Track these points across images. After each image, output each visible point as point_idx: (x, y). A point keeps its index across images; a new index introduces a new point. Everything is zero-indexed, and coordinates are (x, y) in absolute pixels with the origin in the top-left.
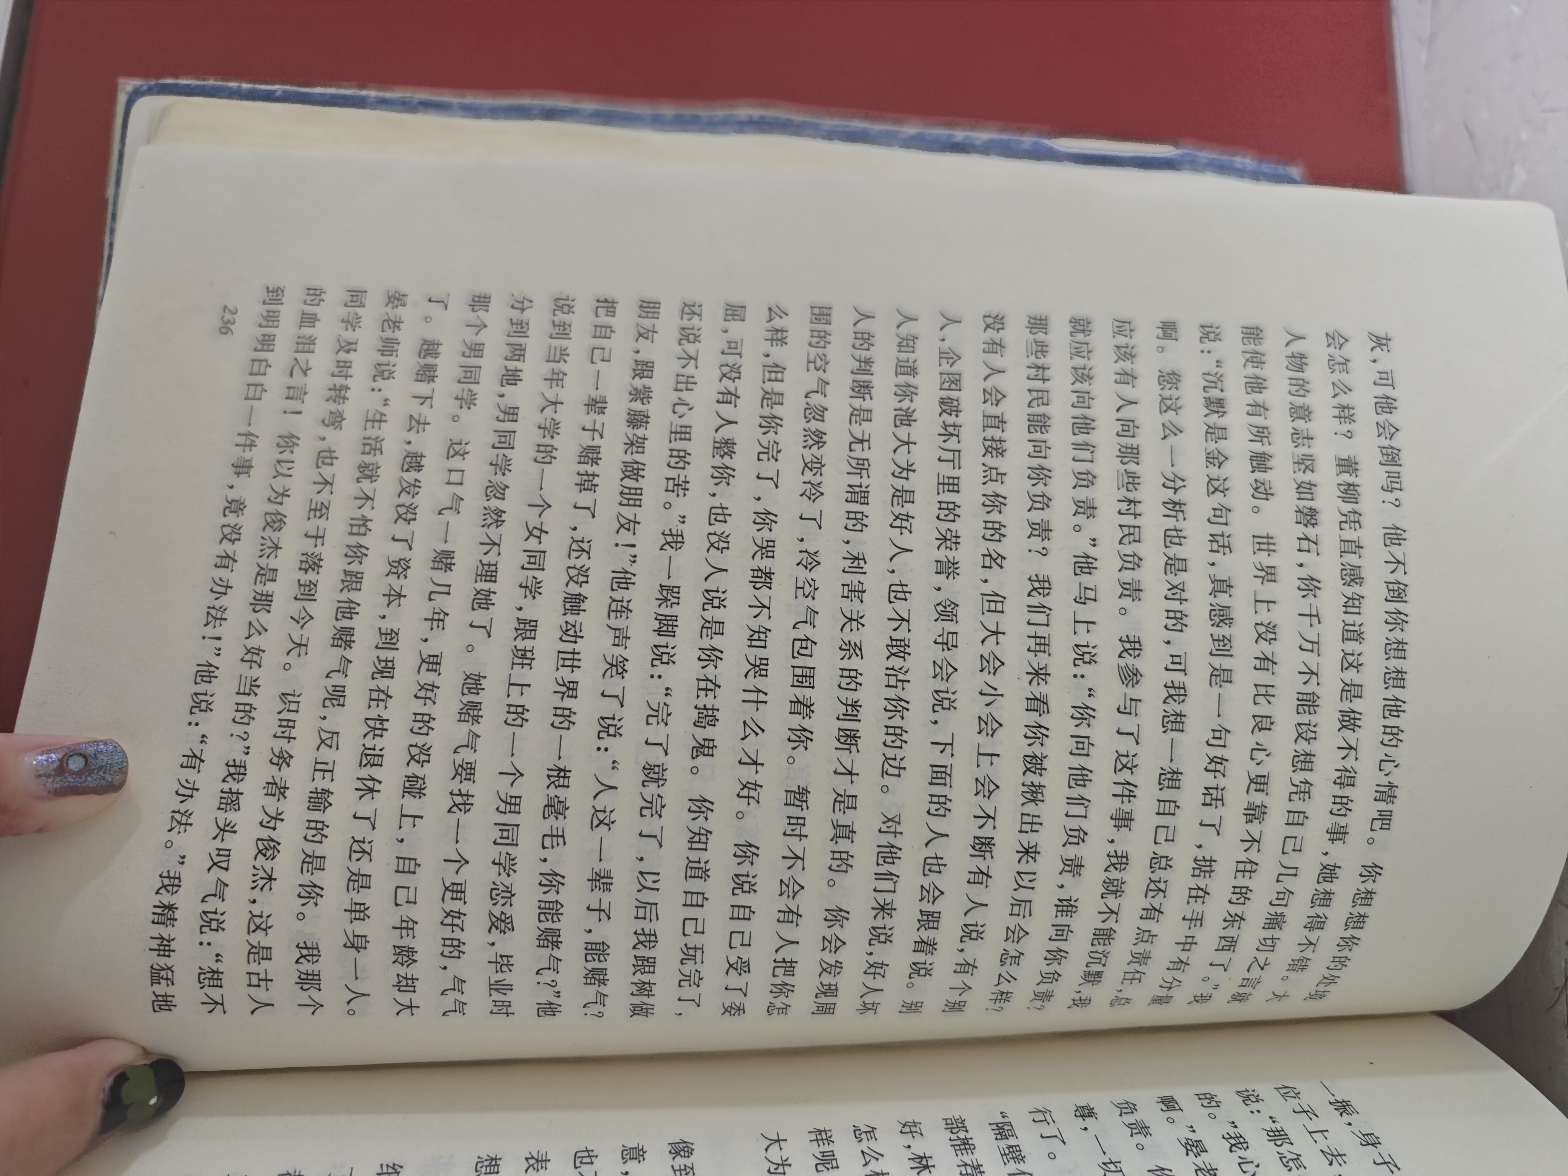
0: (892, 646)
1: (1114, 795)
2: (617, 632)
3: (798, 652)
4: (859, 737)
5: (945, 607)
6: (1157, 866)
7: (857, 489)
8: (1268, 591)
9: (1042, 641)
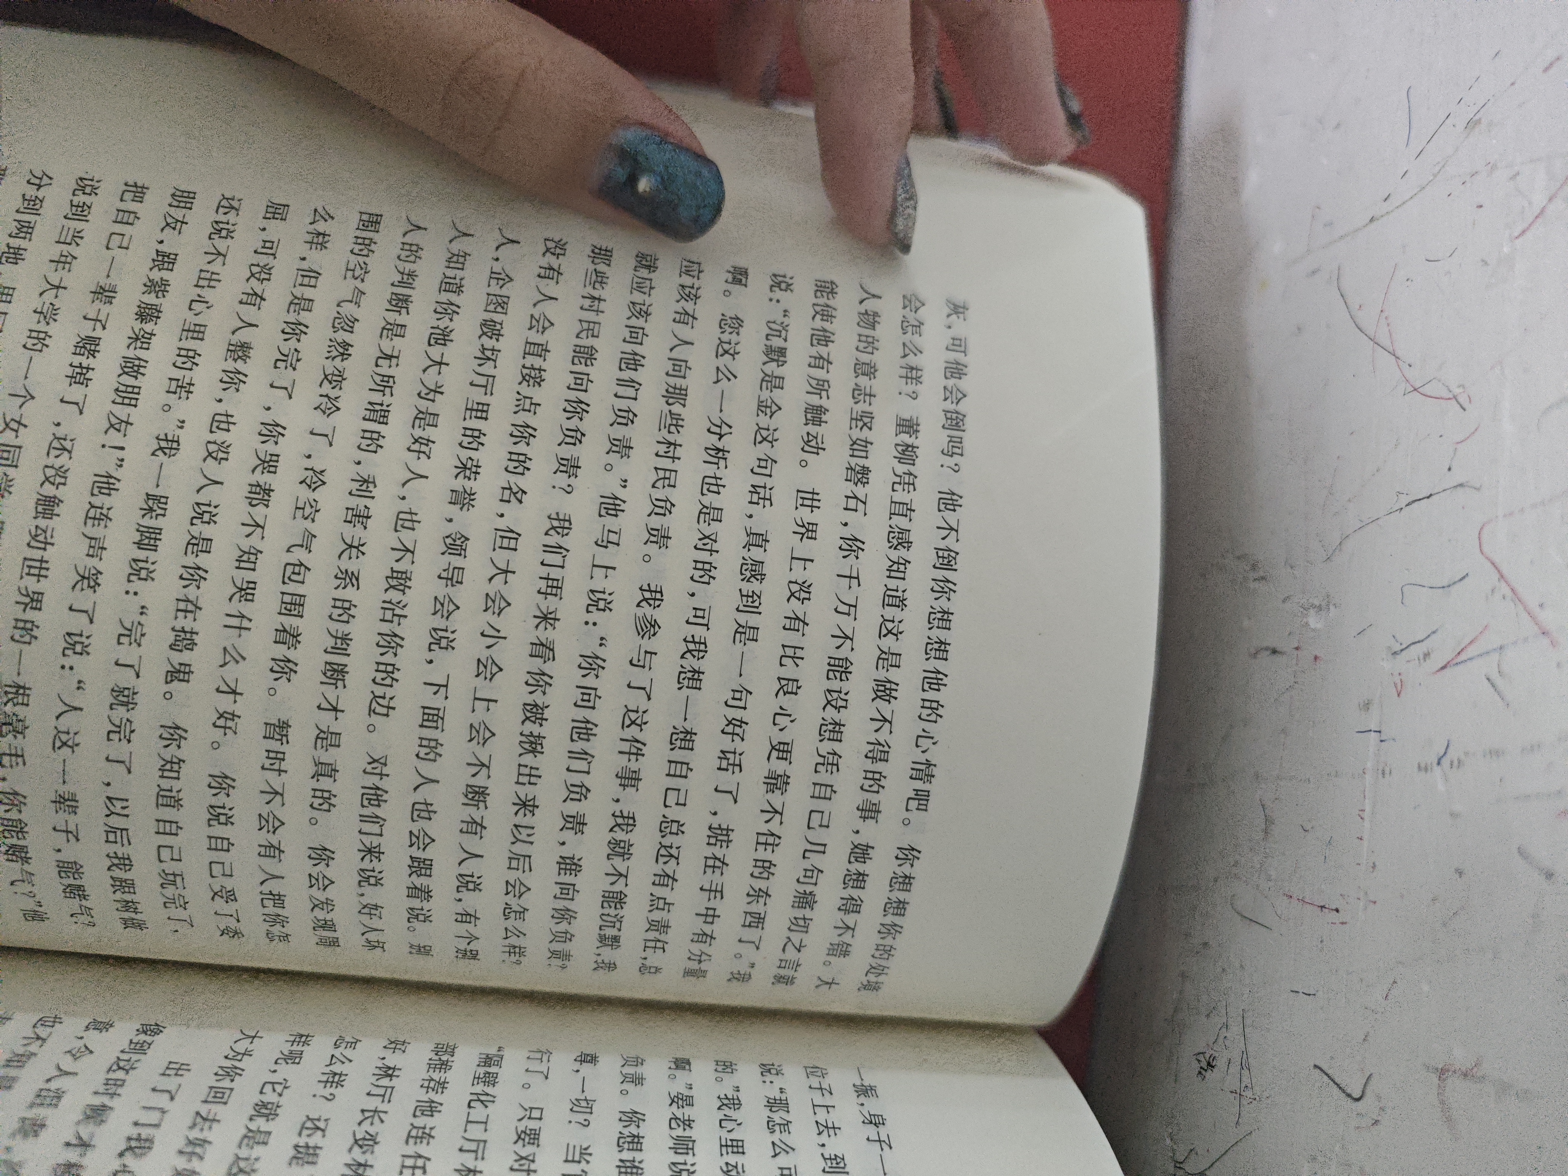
0: (392, 578)
1: (620, 752)
2: (93, 541)
3: (289, 578)
4: (347, 673)
5: (455, 541)
6: (668, 830)
7: (378, 407)
8: (805, 548)
9: (555, 583)
